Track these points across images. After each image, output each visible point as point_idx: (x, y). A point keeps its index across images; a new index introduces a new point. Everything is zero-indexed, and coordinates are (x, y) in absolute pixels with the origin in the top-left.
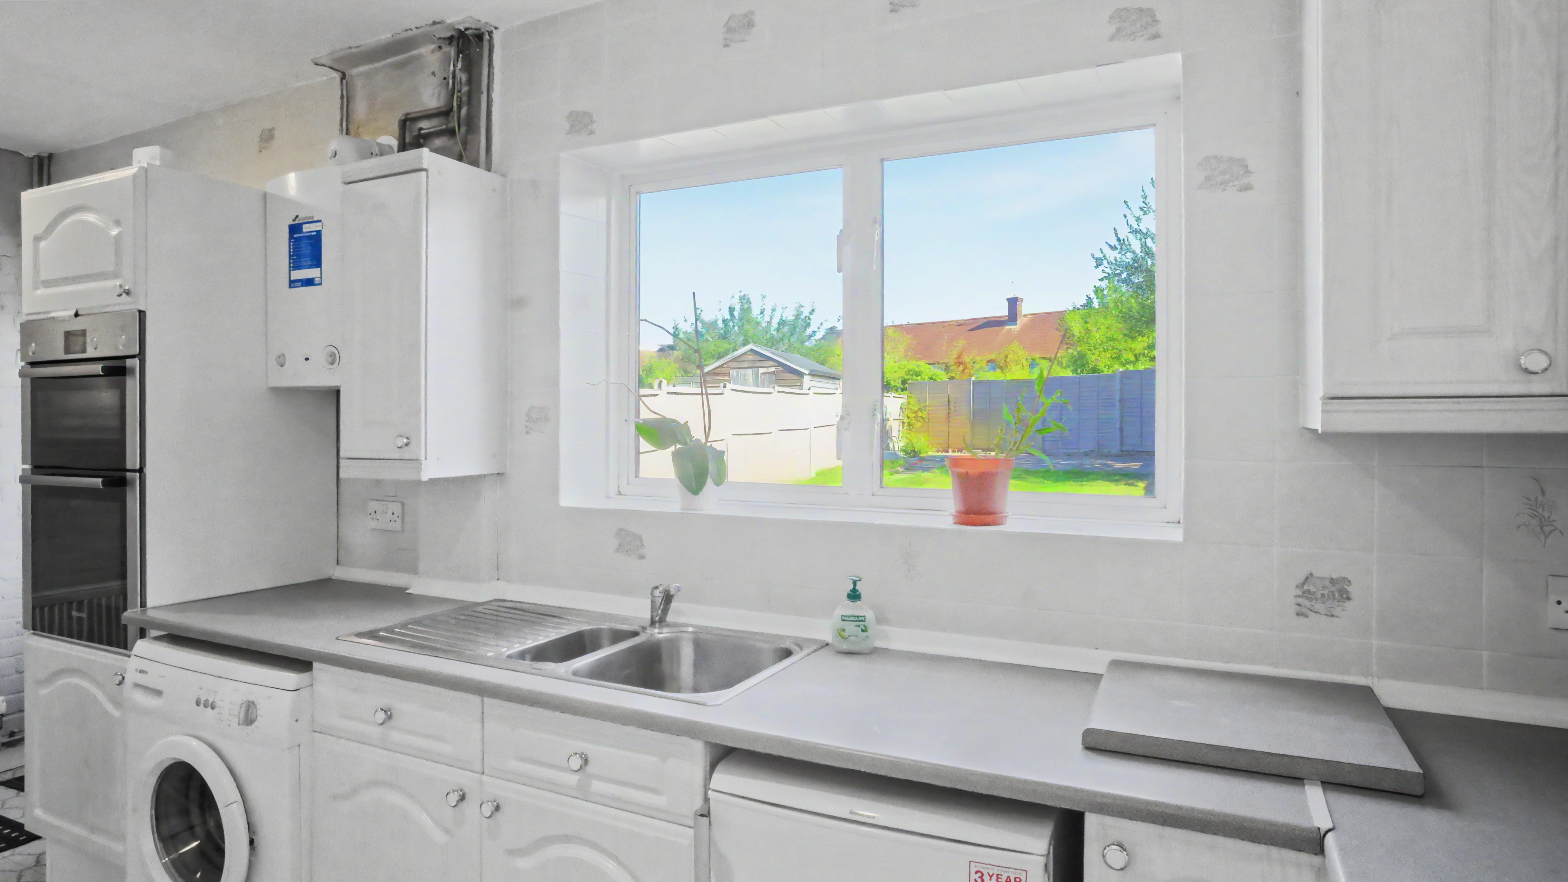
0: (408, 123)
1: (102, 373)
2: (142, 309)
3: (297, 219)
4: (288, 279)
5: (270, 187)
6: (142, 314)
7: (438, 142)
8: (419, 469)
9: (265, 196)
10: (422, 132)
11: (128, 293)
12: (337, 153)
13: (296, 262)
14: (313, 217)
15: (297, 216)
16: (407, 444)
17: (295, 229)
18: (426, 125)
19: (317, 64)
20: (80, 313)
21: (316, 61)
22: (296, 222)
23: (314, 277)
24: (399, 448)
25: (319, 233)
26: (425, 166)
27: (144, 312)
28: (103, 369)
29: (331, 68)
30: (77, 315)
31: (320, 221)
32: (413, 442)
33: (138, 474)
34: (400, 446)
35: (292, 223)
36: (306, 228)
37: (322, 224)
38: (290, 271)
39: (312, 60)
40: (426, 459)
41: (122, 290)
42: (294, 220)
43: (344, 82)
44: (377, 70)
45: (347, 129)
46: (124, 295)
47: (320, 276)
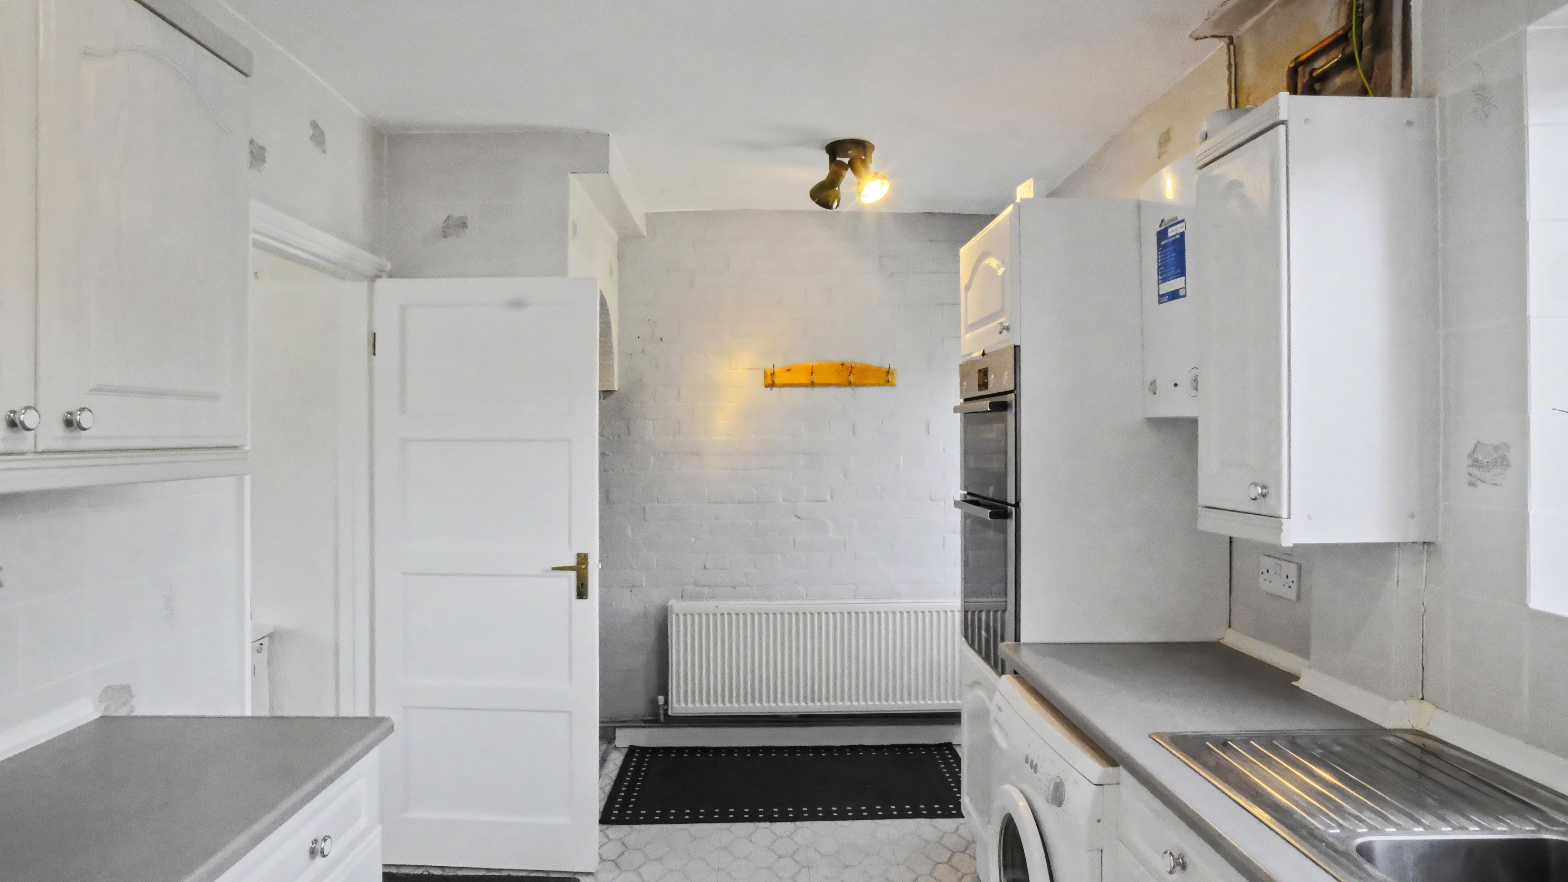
0: (1300, 69)
1: (989, 409)
2: (1017, 344)
3: (1163, 224)
4: (1157, 293)
5: (1144, 194)
6: (1017, 348)
7: (1338, 81)
8: (1279, 529)
9: (1139, 206)
10: (1314, 74)
11: (1007, 329)
12: (1209, 134)
13: (1164, 275)
14: (1176, 218)
15: (1163, 221)
16: (1264, 495)
17: (1162, 234)
18: (1321, 64)
19: (1197, 39)
20: (986, 352)
21: (1196, 35)
22: (1163, 228)
23: (1178, 288)
24: (1253, 499)
25: (1182, 234)
26: (1282, 117)
27: (1019, 346)
28: (991, 405)
29: (1214, 36)
30: (984, 354)
31: (1183, 221)
32: (1272, 490)
33: (1014, 509)
34: (1254, 498)
35: (1159, 229)
36: (1172, 232)
37: (1185, 224)
38: (1159, 284)
39: (1191, 36)
40: (1289, 517)
41: (1002, 327)
42: (1160, 226)
43: (1232, 47)
44: (1267, 17)
45: (1237, 103)
46: (1005, 332)
47: (1184, 286)
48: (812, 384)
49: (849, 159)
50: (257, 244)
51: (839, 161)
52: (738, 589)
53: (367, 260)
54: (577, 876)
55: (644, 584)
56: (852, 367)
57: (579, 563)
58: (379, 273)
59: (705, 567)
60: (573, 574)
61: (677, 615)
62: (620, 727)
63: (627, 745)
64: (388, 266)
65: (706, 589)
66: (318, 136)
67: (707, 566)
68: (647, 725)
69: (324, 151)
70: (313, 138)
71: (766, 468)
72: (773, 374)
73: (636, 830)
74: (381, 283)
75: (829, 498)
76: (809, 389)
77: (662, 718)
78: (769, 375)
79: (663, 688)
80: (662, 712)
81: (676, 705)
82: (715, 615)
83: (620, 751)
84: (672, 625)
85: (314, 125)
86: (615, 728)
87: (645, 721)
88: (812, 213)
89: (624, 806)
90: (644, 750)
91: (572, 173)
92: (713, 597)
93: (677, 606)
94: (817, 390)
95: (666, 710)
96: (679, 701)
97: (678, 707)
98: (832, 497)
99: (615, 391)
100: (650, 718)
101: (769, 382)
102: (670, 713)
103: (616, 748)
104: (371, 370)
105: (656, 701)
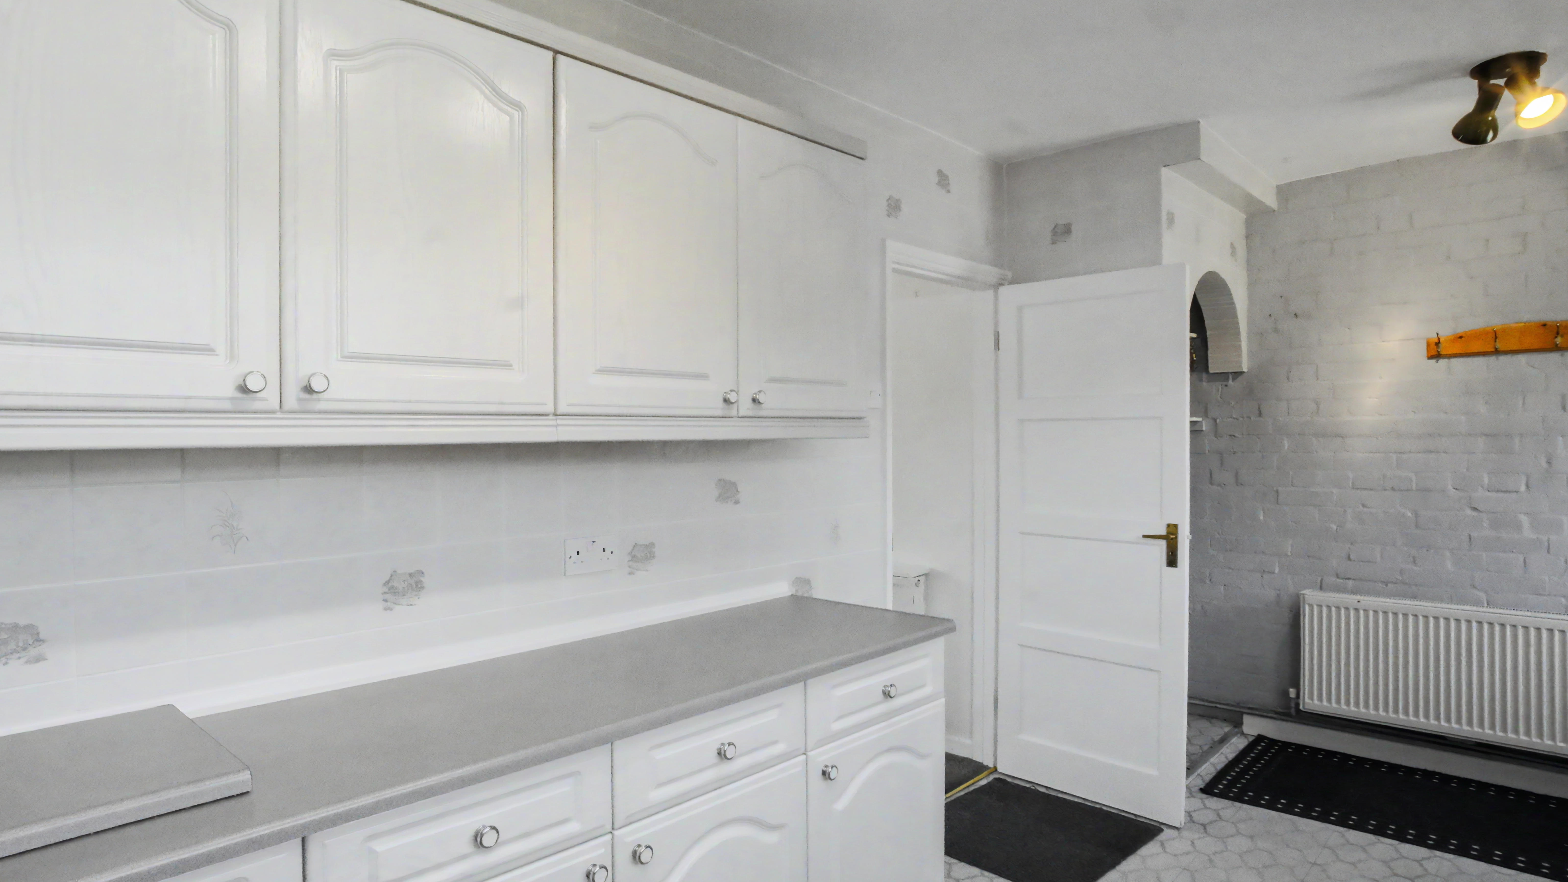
48: (1497, 352)
49: (1505, 79)
50: (895, 271)
51: (1494, 85)
52: (1389, 585)
53: (990, 272)
54: (1162, 827)
55: (1277, 571)
56: (1558, 327)
57: (1169, 533)
58: (1002, 282)
59: (1349, 558)
60: (1163, 543)
61: (1311, 606)
62: (1248, 714)
63: (1256, 734)
64: (1009, 275)
65: (1350, 583)
66: (943, 180)
67: (1352, 557)
68: (1279, 716)
69: (949, 191)
70: (939, 183)
71: (1431, 452)
72: (1438, 344)
73: (1235, 806)
74: (1002, 290)
75: (1523, 488)
76: (1492, 359)
77: (1293, 711)
78: (1433, 346)
79: (1295, 682)
80: (1293, 705)
81: (1307, 700)
82: (1357, 610)
83: (1246, 737)
84: (1304, 616)
85: (940, 173)
86: (1242, 713)
87: (1276, 713)
88: (1455, 153)
89: (1231, 784)
90: (1273, 742)
91: (1164, 166)
92: (1353, 592)
93: (1311, 595)
94: (1503, 359)
95: (1298, 704)
96: (1312, 698)
97: (1311, 702)
98: (1527, 486)
99: (1244, 372)
100: (1280, 710)
101: (1434, 353)
102: (1301, 707)
103: (1243, 734)
104: (996, 361)
105: (1287, 693)
